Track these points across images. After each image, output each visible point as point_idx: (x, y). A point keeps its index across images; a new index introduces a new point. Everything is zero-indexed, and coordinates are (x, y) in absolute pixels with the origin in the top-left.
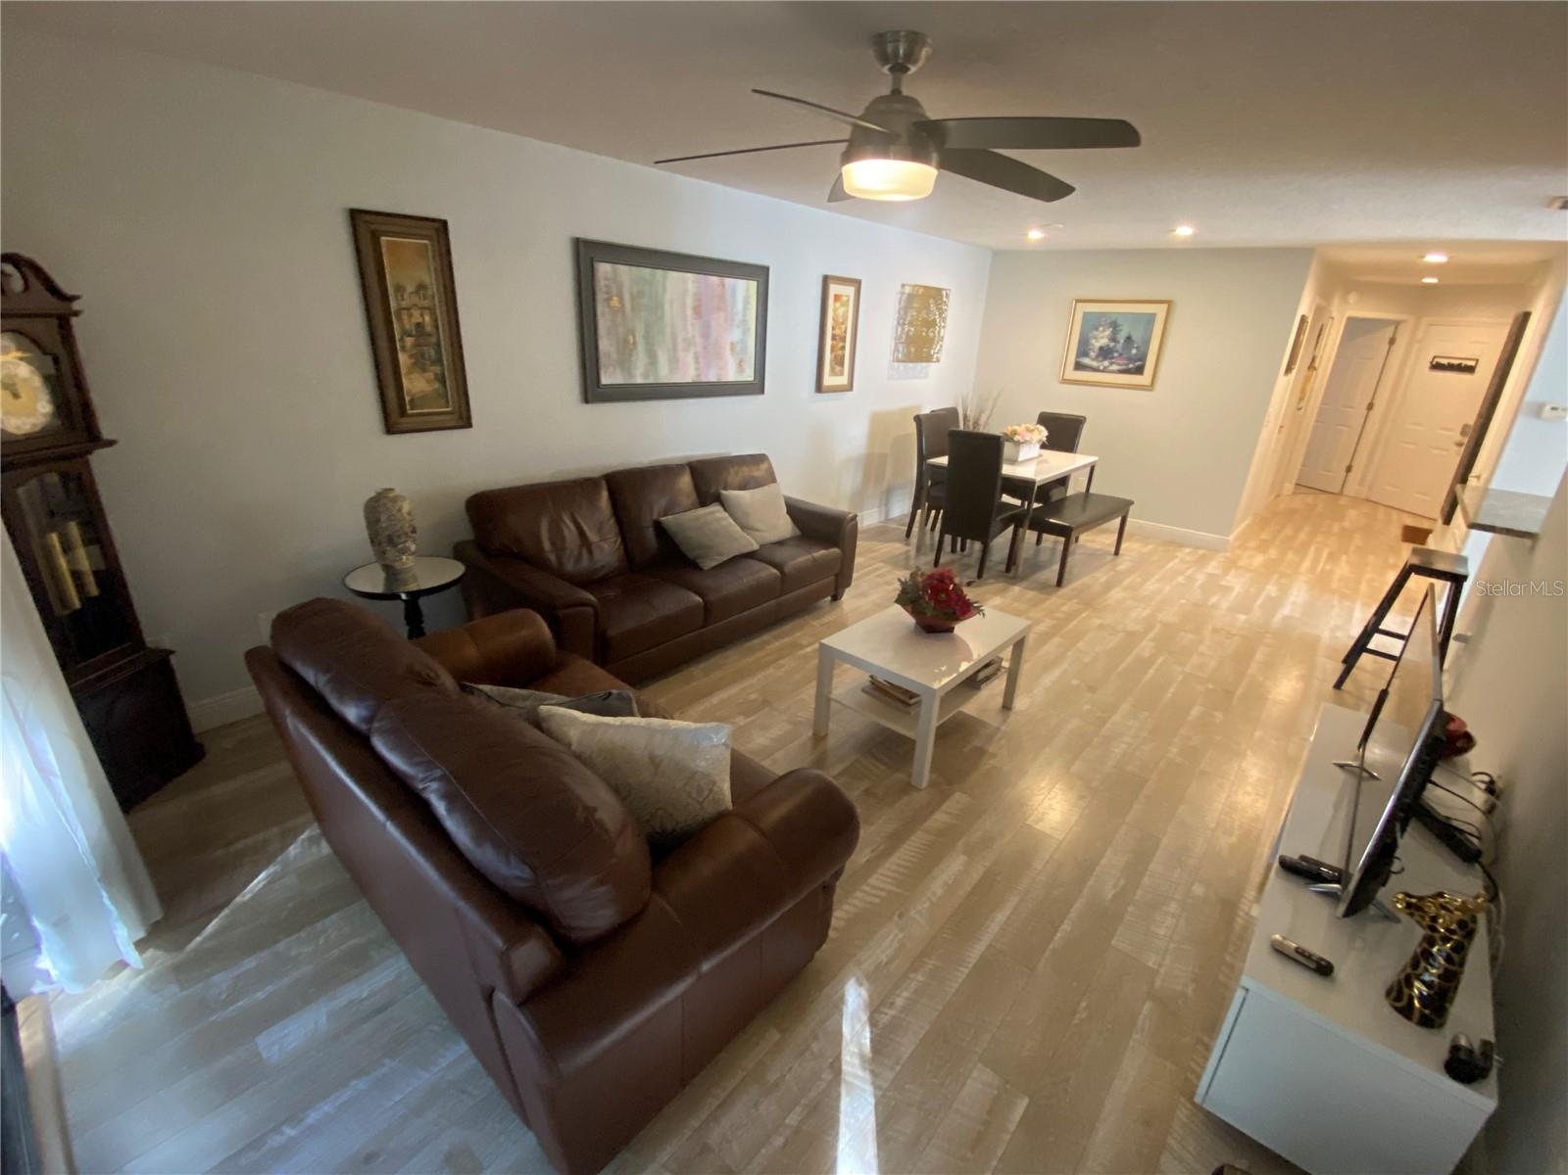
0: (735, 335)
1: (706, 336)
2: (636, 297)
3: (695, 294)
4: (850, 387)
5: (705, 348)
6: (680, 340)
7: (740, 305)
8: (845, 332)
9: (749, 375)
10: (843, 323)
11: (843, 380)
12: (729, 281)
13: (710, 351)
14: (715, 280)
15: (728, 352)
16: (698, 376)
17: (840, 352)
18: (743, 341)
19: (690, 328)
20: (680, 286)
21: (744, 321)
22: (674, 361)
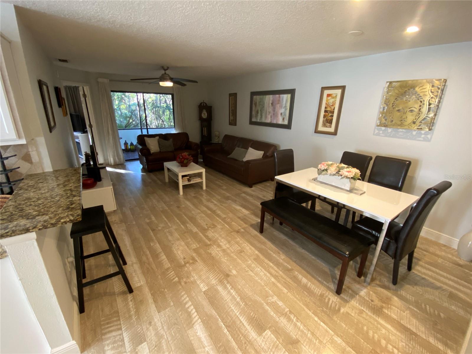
0: (282, 110)
1: (274, 111)
2: (260, 102)
3: (272, 100)
4: (335, 133)
5: (274, 114)
6: (268, 112)
7: (284, 102)
8: (334, 109)
9: (286, 122)
10: (332, 106)
11: (332, 130)
12: (281, 96)
13: (275, 115)
14: (277, 96)
15: (280, 115)
16: (271, 121)
17: (330, 118)
18: (285, 113)
19: (270, 109)
20: (269, 99)
21: (286, 106)
22: (266, 117)
